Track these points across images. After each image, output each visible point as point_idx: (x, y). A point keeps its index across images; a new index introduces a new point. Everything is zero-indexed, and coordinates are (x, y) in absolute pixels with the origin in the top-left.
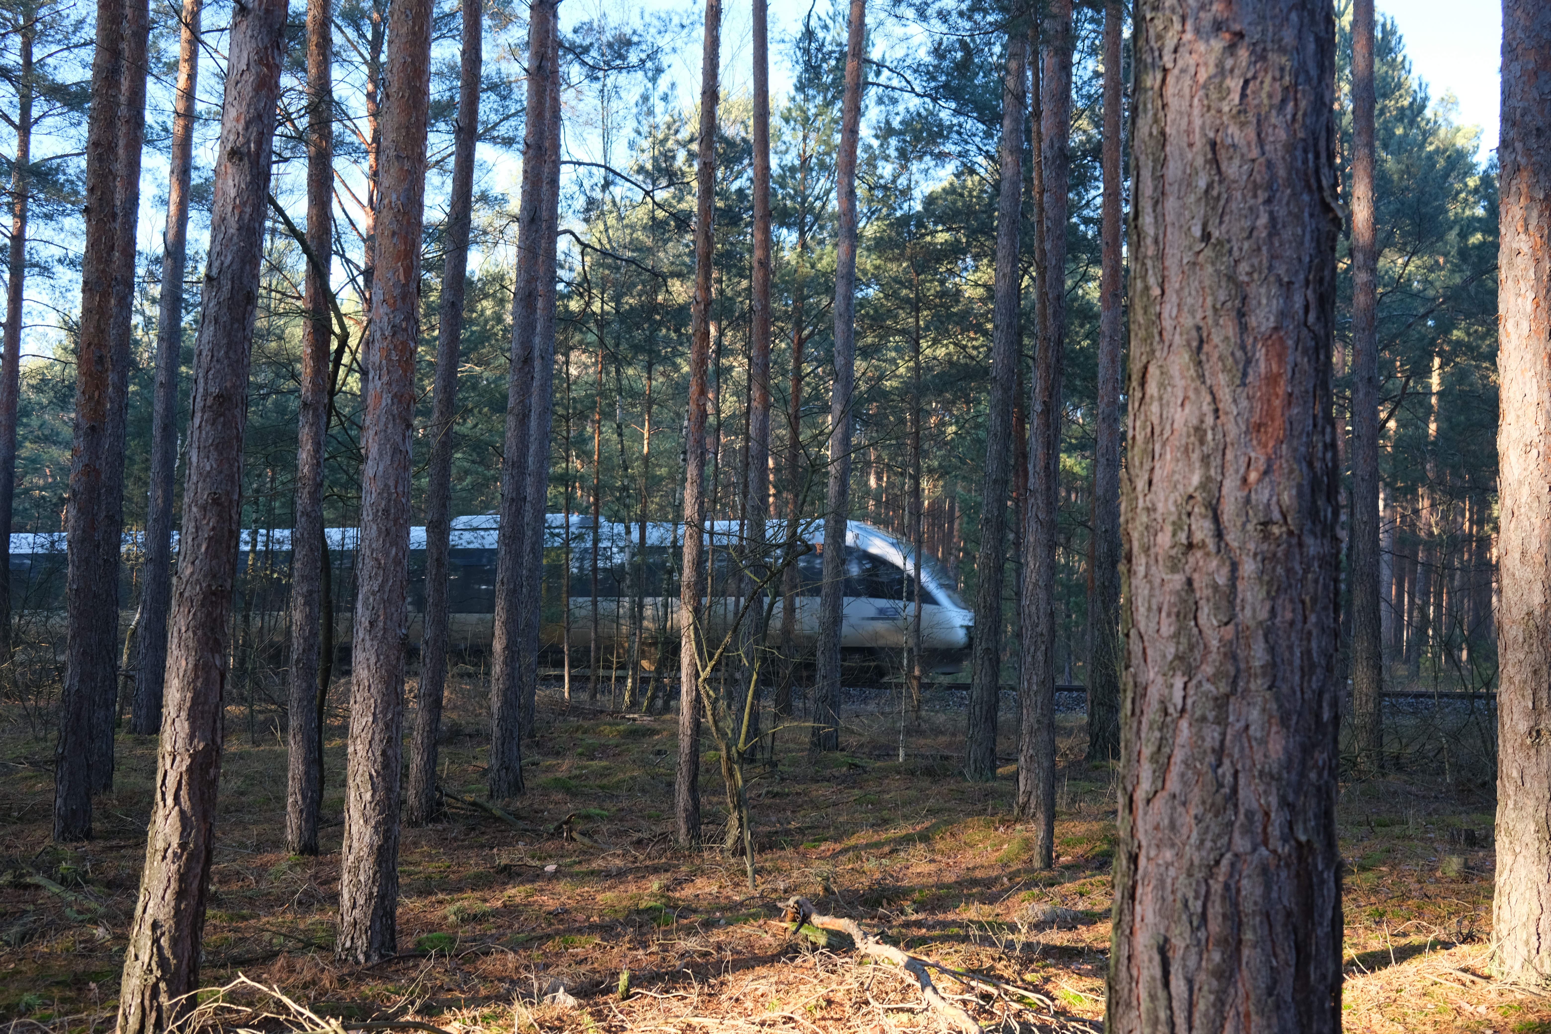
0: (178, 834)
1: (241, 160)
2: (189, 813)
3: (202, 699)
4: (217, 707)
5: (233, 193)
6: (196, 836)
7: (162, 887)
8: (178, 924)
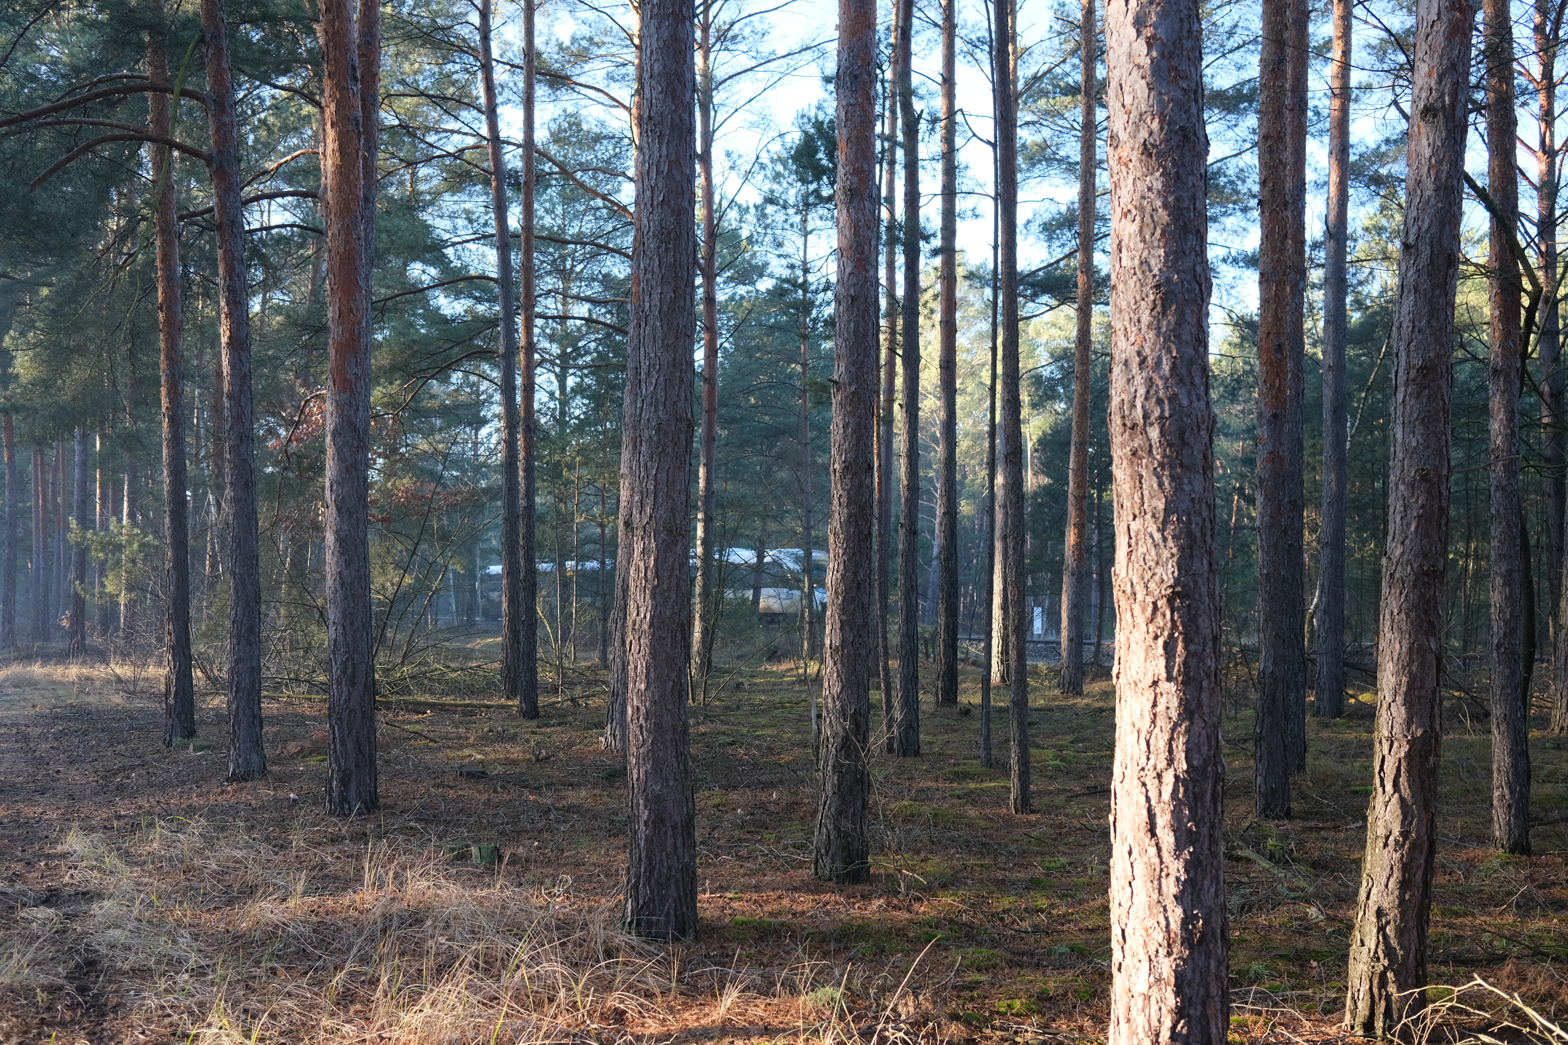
0: (1399, 822)
1: (1435, 116)
2: (1410, 801)
3: (1418, 684)
4: (1434, 692)
5: (1427, 153)
6: (1418, 825)
7: (1385, 874)
8: (1403, 914)
